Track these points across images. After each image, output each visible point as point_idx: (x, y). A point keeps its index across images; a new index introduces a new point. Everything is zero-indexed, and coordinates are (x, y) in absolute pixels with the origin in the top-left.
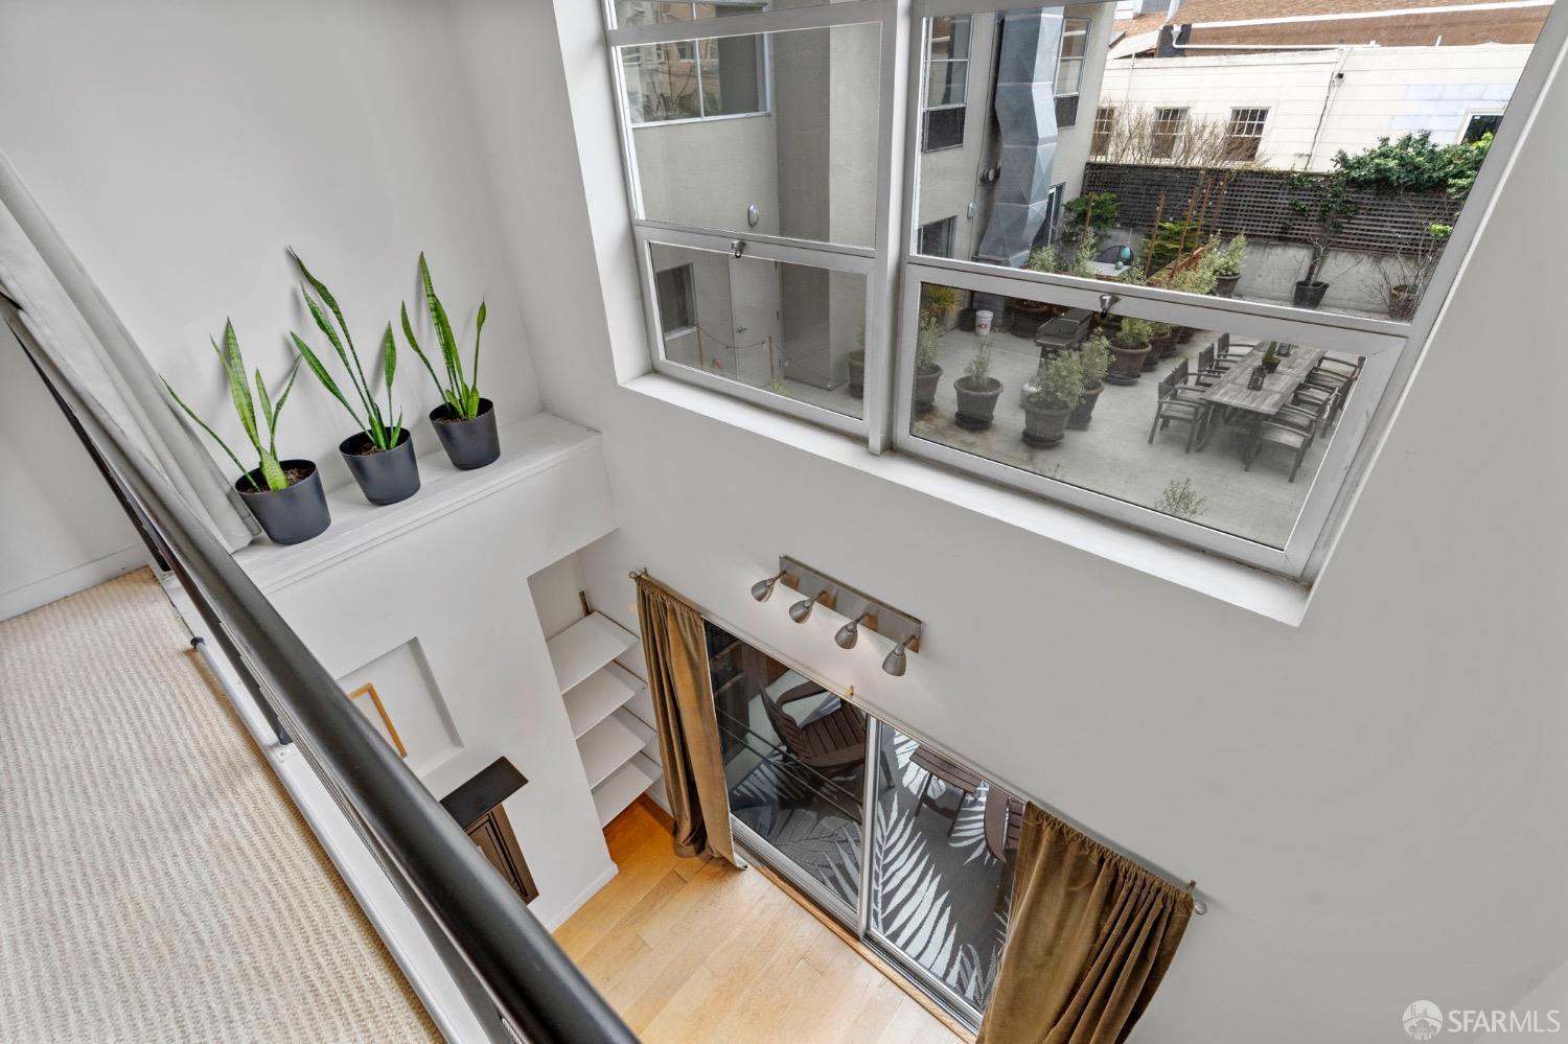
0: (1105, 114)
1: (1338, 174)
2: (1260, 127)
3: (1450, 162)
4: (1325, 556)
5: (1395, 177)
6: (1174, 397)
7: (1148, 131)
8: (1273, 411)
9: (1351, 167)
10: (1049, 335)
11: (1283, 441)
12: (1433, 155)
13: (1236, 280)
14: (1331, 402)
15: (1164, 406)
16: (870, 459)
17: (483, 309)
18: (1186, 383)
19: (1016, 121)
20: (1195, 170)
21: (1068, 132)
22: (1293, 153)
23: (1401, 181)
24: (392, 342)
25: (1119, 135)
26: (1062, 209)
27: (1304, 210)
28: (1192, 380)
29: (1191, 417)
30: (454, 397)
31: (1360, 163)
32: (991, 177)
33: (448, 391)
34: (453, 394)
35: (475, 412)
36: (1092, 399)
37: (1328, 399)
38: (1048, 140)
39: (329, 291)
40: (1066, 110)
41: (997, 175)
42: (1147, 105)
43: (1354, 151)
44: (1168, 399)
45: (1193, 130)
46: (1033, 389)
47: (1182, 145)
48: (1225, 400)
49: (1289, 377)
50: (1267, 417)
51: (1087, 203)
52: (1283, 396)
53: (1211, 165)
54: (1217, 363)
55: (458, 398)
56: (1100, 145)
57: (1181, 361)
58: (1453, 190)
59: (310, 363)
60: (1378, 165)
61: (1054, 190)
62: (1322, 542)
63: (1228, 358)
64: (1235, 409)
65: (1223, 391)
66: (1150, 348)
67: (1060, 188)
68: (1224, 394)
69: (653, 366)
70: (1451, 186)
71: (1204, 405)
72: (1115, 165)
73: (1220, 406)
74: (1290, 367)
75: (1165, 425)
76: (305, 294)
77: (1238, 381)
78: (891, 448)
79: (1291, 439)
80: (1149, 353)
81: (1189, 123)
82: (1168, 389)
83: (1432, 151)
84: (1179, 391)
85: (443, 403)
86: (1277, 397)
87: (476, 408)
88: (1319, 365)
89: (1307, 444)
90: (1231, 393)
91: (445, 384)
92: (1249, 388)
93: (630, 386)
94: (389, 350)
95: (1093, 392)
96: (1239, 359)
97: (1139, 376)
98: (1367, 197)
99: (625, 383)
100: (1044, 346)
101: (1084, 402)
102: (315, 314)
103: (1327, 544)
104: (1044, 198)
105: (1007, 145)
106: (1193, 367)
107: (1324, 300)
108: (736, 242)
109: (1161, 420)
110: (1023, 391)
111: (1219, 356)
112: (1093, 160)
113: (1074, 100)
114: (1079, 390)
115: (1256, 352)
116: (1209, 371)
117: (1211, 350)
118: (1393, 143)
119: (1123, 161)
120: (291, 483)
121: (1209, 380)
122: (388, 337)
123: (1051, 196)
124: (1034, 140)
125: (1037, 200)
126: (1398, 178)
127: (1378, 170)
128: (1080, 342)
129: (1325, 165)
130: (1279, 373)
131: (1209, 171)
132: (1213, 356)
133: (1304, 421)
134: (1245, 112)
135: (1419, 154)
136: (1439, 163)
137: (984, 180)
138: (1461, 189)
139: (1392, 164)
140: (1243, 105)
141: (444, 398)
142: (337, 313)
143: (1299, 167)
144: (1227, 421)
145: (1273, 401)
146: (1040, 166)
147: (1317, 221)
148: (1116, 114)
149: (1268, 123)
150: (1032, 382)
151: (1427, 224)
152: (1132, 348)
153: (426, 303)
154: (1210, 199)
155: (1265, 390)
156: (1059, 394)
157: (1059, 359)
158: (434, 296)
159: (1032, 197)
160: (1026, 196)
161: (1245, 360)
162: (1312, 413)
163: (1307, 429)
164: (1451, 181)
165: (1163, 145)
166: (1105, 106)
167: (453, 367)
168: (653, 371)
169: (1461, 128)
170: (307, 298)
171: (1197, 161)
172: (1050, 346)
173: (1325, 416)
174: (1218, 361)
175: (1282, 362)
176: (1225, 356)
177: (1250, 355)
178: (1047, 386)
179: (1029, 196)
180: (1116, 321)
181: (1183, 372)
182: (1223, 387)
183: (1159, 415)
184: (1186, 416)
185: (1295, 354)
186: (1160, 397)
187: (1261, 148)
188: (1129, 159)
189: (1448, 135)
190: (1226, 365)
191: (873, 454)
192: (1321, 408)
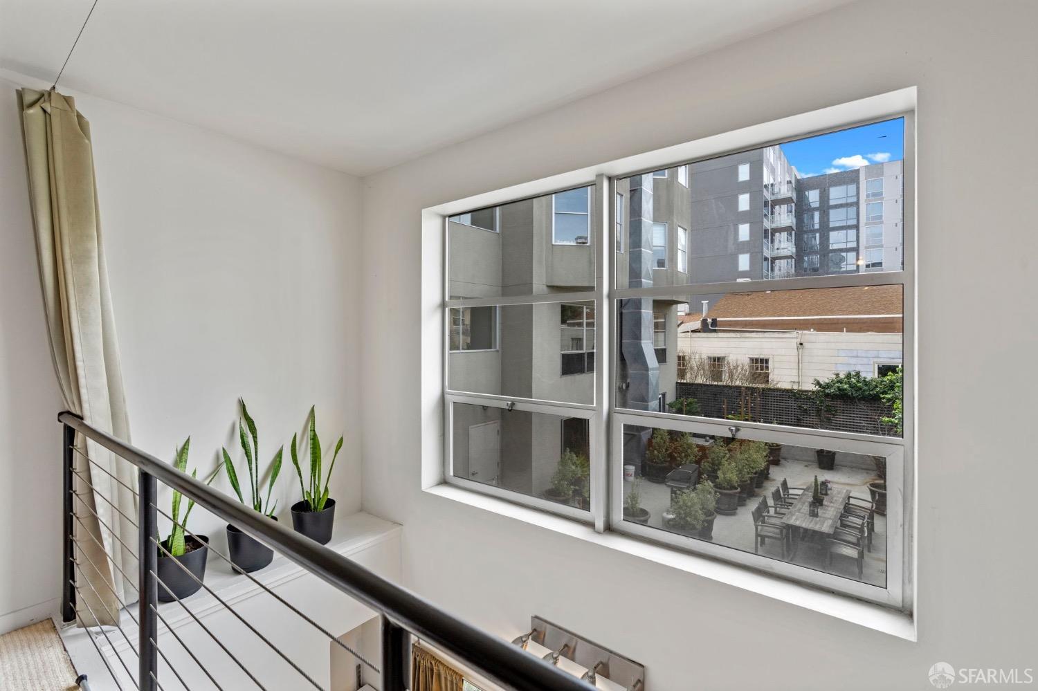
0: (681, 359)
1: (818, 391)
2: (767, 368)
3: (877, 386)
4: (912, 590)
5: (850, 393)
6: (763, 522)
7: (707, 367)
8: (831, 531)
9: (824, 388)
10: (673, 480)
11: (844, 553)
12: (866, 383)
13: (780, 449)
14: (866, 525)
15: (759, 528)
16: (597, 535)
17: (341, 440)
18: (768, 512)
19: (635, 359)
20: (738, 388)
21: (663, 366)
22: (790, 380)
23: (854, 395)
24: (281, 458)
25: (692, 368)
26: (667, 406)
27: (806, 409)
28: (772, 511)
29: (779, 536)
30: (310, 496)
31: (828, 386)
32: (624, 387)
33: (307, 492)
34: (310, 494)
35: (323, 506)
36: (711, 523)
37: (863, 524)
38: (653, 369)
39: (255, 424)
40: (661, 355)
41: (628, 386)
42: (703, 355)
43: (824, 380)
44: (760, 523)
45: (732, 367)
46: (671, 516)
47: (727, 374)
48: (798, 523)
49: (833, 509)
50: (828, 535)
51: (682, 403)
52: (834, 522)
53: (747, 385)
54: (785, 500)
55: (313, 497)
56: (682, 373)
57: (760, 500)
58: (884, 401)
59: (228, 468)
60: (838, 387)
61: (660, 396)
62: (906, 580)
63: (790, 496)
64: (806, 530)
65: (794, 518)
66: (739, 490)
67: (664, 395)
68: (797, 519)
69: (444, 479)
70: (884, 398)
71: (784, 527)
72: (692, 384)
73: (795, 529)
74: (831, 502)
75: (763, 543)
76: (240, 425)
77: (802, 511)
78: (610, 529)
79: (851, 552)
80: (740, 493)
81: (728, 363)
82: (759, 515)
83: (864, 380)
84: (766, 518)
85: (303, 500)
86: (830, 522)
87: (324, 504)
88: (849, 501)
89: (861, 555)
90: (799, 518)
91: (307, 488)
92: (810, 516)
93: (428, 491)
94: (278, 463)
95: (710, 518)
96: (797, 497)
97: (737, 509)
98: (838, 403)
99: (427, 489)
100: (672, 487)
101: (706, 525)
102: (242, 437)
103: (910, 581)
104: (657, 399)
105: (631, 371)
106: (771, 502)
107: (836, 462)
108: (509, 403)
109: (759, 538)
110: (663, 518)
111: (784, 495)
112: (679, 381)
113: (664, 351)
114: (702, 517)
115: (806, 493)
116: (781, 505)
117: (778, 491)
118: (842, 376)
119: (696, 382)
120: (187, 551)
121: (783, 511)
122: (280, 454)
123: (660, 398)
124: (647, 369)
125: (652, 400)
126: (852, 394)
127: (839, 389)
128: (695, 484)
129: (809, 386)
130: (826, 506)
131: (746, 388)
132: (780, 495)
133: (854, 540)
134: (757, 360)
135: (858, 382)
136: (871, 388)
137: (620, 389)
138: (889, 400)
139: (846, 386)
140: (755, 356)
141: (304, 497)
142: (255, 438)
143: (796, 387)
144: (803, 539)
145: (829, 524)
146: (652, 383)
147: (816, 416)
148: (687, 358)
149: (770, 365)
150: (668, 512)
151: (879, 418)
152: (727, 489)
153: (309, 434)
154: (752, 403)
155: (821, 517)
156: (688, 519)
157: (684, 495)
158: (314, 430)
159: (650, 398)
160: (646, 398)
161: (801, 498)
162: (856, 532)
163: (857, 544)
164: (882, 396)
165: (717, 375)
166: (681, 354)
167: (315, 476)
168: (444, 482)
169: (874, 370)
170: (241, 427)
171: (738, 383)
172: (675, 487)
173: (866, 535)
174: (785, 499)
175: (825, 499)
176: (788, 495)
177: (803, 494)
178: (680, 514)
179: (648, 397)
180: (713, 473)
181: (764, 505)
182: (794, 515)
183: (757, 535)
184: (774, 535)
185: (832, 494)
186: (755, 522)
187: (771, 377)
188: (700, 381)
189: (870, 374)
190: (790, 501)
191: (599, 533)
192: (862, 531)
